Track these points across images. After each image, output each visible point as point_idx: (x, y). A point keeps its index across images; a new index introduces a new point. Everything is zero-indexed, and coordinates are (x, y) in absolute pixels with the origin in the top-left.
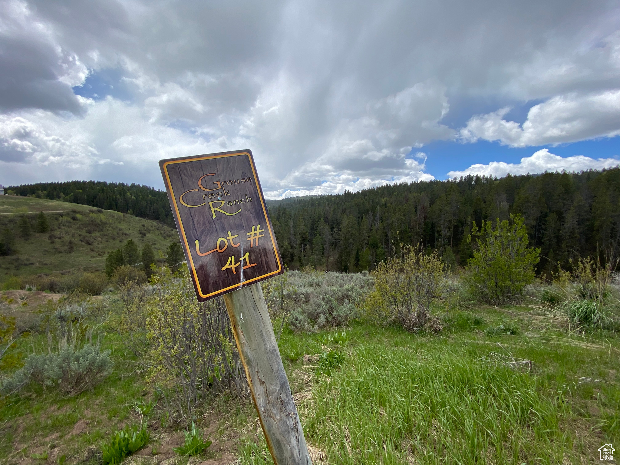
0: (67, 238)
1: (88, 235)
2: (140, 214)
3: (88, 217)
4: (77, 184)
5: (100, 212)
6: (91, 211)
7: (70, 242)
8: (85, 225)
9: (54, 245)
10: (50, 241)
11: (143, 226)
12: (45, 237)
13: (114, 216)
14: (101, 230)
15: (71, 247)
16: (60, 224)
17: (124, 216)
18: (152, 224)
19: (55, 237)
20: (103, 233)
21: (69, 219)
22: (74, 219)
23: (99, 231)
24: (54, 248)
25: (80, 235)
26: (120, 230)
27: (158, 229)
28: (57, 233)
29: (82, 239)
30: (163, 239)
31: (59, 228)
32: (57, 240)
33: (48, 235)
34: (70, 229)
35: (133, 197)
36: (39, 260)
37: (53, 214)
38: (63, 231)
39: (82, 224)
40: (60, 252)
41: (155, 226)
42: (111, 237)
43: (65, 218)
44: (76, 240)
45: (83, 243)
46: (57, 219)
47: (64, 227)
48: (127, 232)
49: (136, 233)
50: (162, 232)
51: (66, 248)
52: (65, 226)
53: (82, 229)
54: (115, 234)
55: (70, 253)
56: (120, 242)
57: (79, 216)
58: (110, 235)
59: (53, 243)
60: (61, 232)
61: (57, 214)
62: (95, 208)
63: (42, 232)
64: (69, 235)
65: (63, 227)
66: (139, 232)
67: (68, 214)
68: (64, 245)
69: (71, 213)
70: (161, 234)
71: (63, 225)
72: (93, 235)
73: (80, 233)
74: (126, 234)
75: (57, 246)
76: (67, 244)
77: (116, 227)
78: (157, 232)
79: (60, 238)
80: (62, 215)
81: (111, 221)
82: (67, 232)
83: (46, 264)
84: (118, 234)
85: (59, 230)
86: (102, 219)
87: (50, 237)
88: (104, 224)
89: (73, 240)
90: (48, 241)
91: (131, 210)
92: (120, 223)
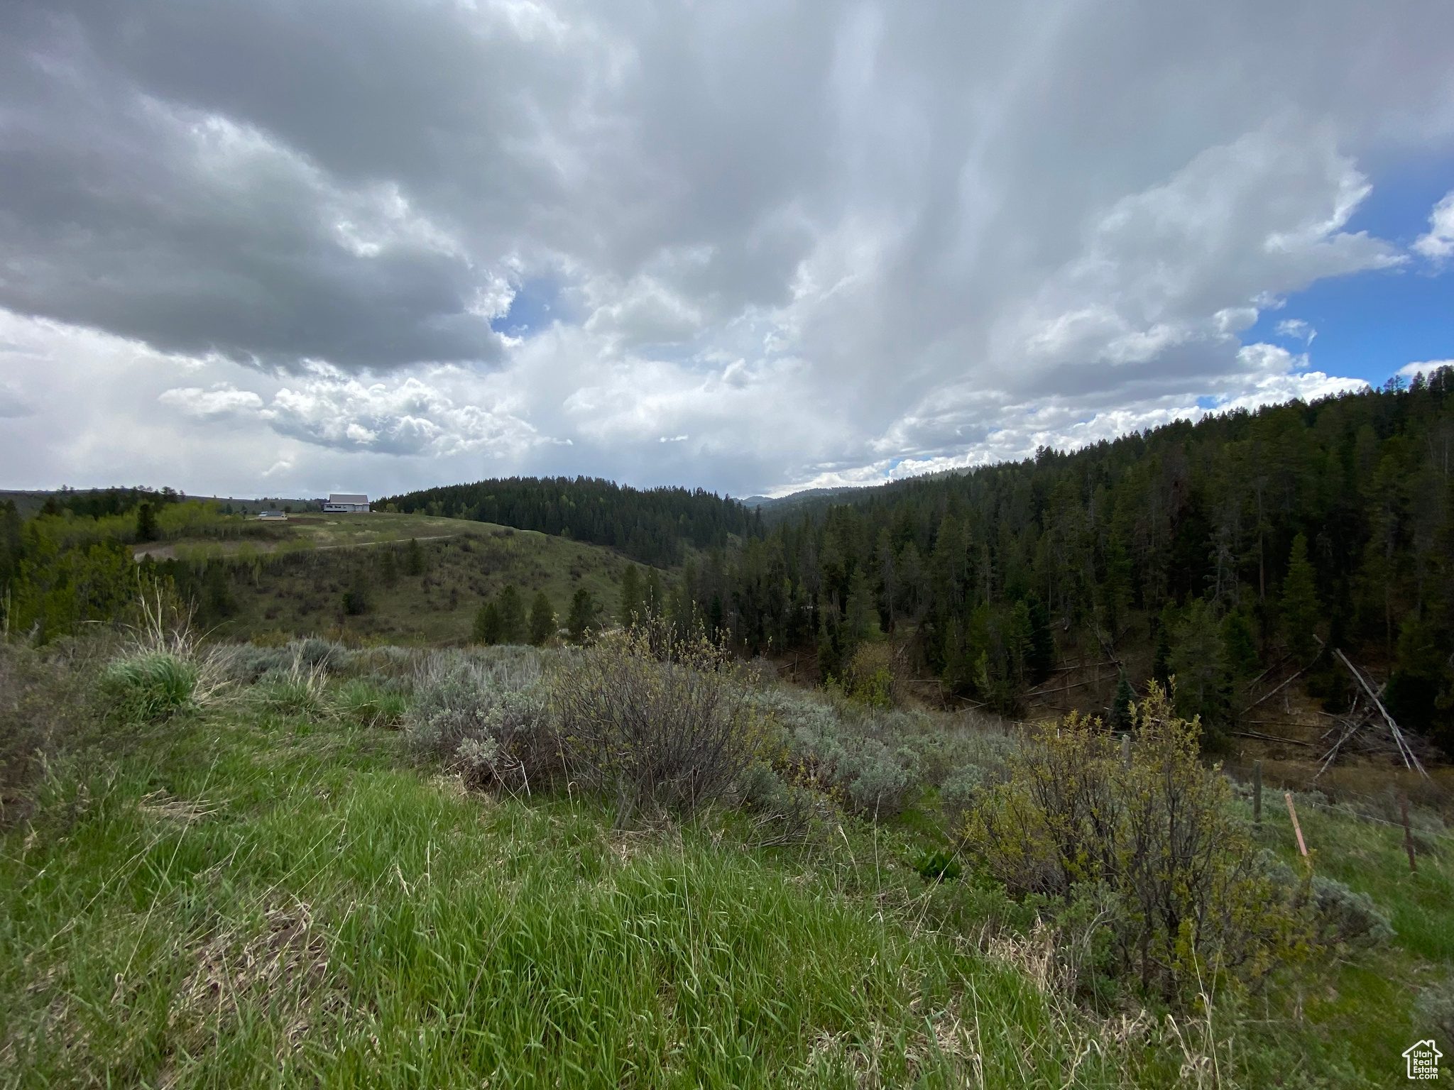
0: (449, 583)
1: (484, 577)
2: (582, 534)
3: (488, 543)
4: (491, 486)
5: (509, 534)
6: (495, 534)
7: (454, 591)
8: (481, 560)
9: (429, 596)
10: (423, 590)
11: (579, 557)
12: (417, 583)
13: (530, 542)
14: (506, 568)
15: (454, 600)
16: (442, 559)
17: (548, 539)
18: (597, 553)
19: (432, 583)
20: (507, 573)
21: (458, 549)
22: (466, 549)
23: (503, 570)
24: (427, 602)
25: (470, 578)
26: (537, 567)
27: (605, 564)
28: (435, 576)
29: (474, 586)
30: (611, 582)
31: (441, 566)
32: (435, 587)
33: (421, 579)
34: (456, 568)
35: (571, 503)
36: (403, 622)
37: (434, 542)
38: (446, 571)
39: (476, 559)
40: (436, 609)
41: (601, 558)
42: (522, 580)
43: (450, 549)
44: (463, 588)
45: (474, 593)
46: (439, 551)
47: (449, 565)
48: (548, 571)
49: (563, 571)
50: (612, 569)
51: (447, 601)
52: (450, 562)
53: (476, 567)
54: (528, 574)
55: (451, 610)
57: (473, 544)
58: (520, 577)
59: (427, 592)
60: (441, 573)
61: (440, 542)
62: (502, 528)
63: (413, 574)
64: (454, 577)
65: (446, 565)
66: (569, 570)
67: (458, 541)
68: (443, 597)
69: (463, 538)
70: (609, 573)
71: (448, 561)
72: (491, 577)
73: (472, 574)
74: (546, 575)
75: (433, 598)
76: (449, 594)
77: (532, 562)
78: (603, 570)
79: (439, 584)
80: (446, 543)
81: (523, 550)
82: (451, 574)
83: (412, 630)
84: (532, 574)
85: (439, 570)
86: (510, 548)
87: (425, 582)
88: (512, 556)
89: (458, 587)
90: (420, 589)
91: (567, 529)
92: (538, 553)
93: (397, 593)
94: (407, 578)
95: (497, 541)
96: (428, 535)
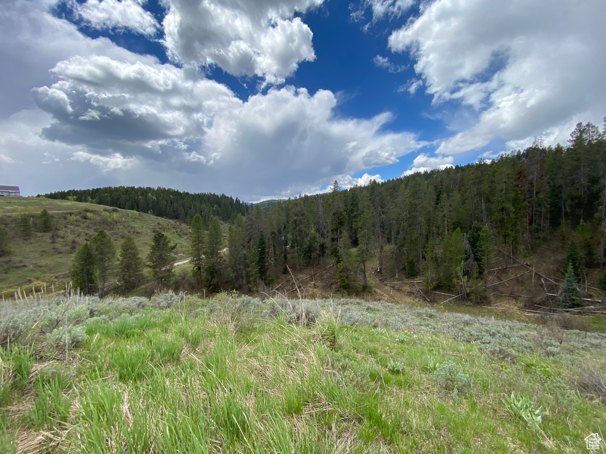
0: (71, 237)
1: (96, 234)
2: (160, 213)
3: (101, 215)
5: (115, 211)
6: (105, 210)
7: (74, 242)
8: (95, 224)
9: (55, 244)
10: (51, 241)
11: (159, 224)
12: (47, 237)
13: (128, 215)
14: (112, 229)
15: (72, 247)
16: (67, 223)
17: (139, 215)
18: (170, 222)
19: (58, 237)
20: (112, 231)
21: (79, 218)
22: (85, 218)
23: (109, 230)
24: (54, 249)
25: (87, 234)
26: (132, 228)
27: (174, 228)
28: (61, 233)
29: (88, 239)
30: (178, 237)
31: (66, 227)
32: (59, 239)
33: (50, 234)
34: (76, 228)
35: (154, 198)
37: (63, 213)
38: (69, 231)
39: (92, 223)
40: (60, 253)
41: (171, 225)
42: (121, 235)
43: (73, 218)
46: (65, 218)
47: (72, 227)
48: (139, 231)
49: (149, 231)
50: (179, 230)
51: (68, 248)
52: (73, 225)
53: (91, 228)
54: (126, 232)
55: (71, 253)
57: (89, 215)
58: (121, 234)
60: (66, 231)
61: (67, 213)
62: (111, 208)
63: (44, 231)
64: (75, 234)
65: (70, 227)
66: (152, 230)
67: (80, 213)
68: (66, 245)
69: (83, 212)
70: (177, 232)
71: (71, 225)
73: (88, 232)
74: (138, 233)
75: (58, 246)
76: (70, 244)
77: (129, 226)
78: (173, 230)
79: (63, 238)
80: (71, 214)
81: (123, 219)
82: (73, 232)
83: (40, 267)
84: (129, 232)
85: (64, 229)
86: (115, 218)
87: (53, 237)
88: (116, 222)
89: (77, 239)
90: (49, 241)
91: (152, 210)
92: (134, 221)
93: (31, 243)
94: (39, 234)
95: (107, 214)
96: (59, 210)
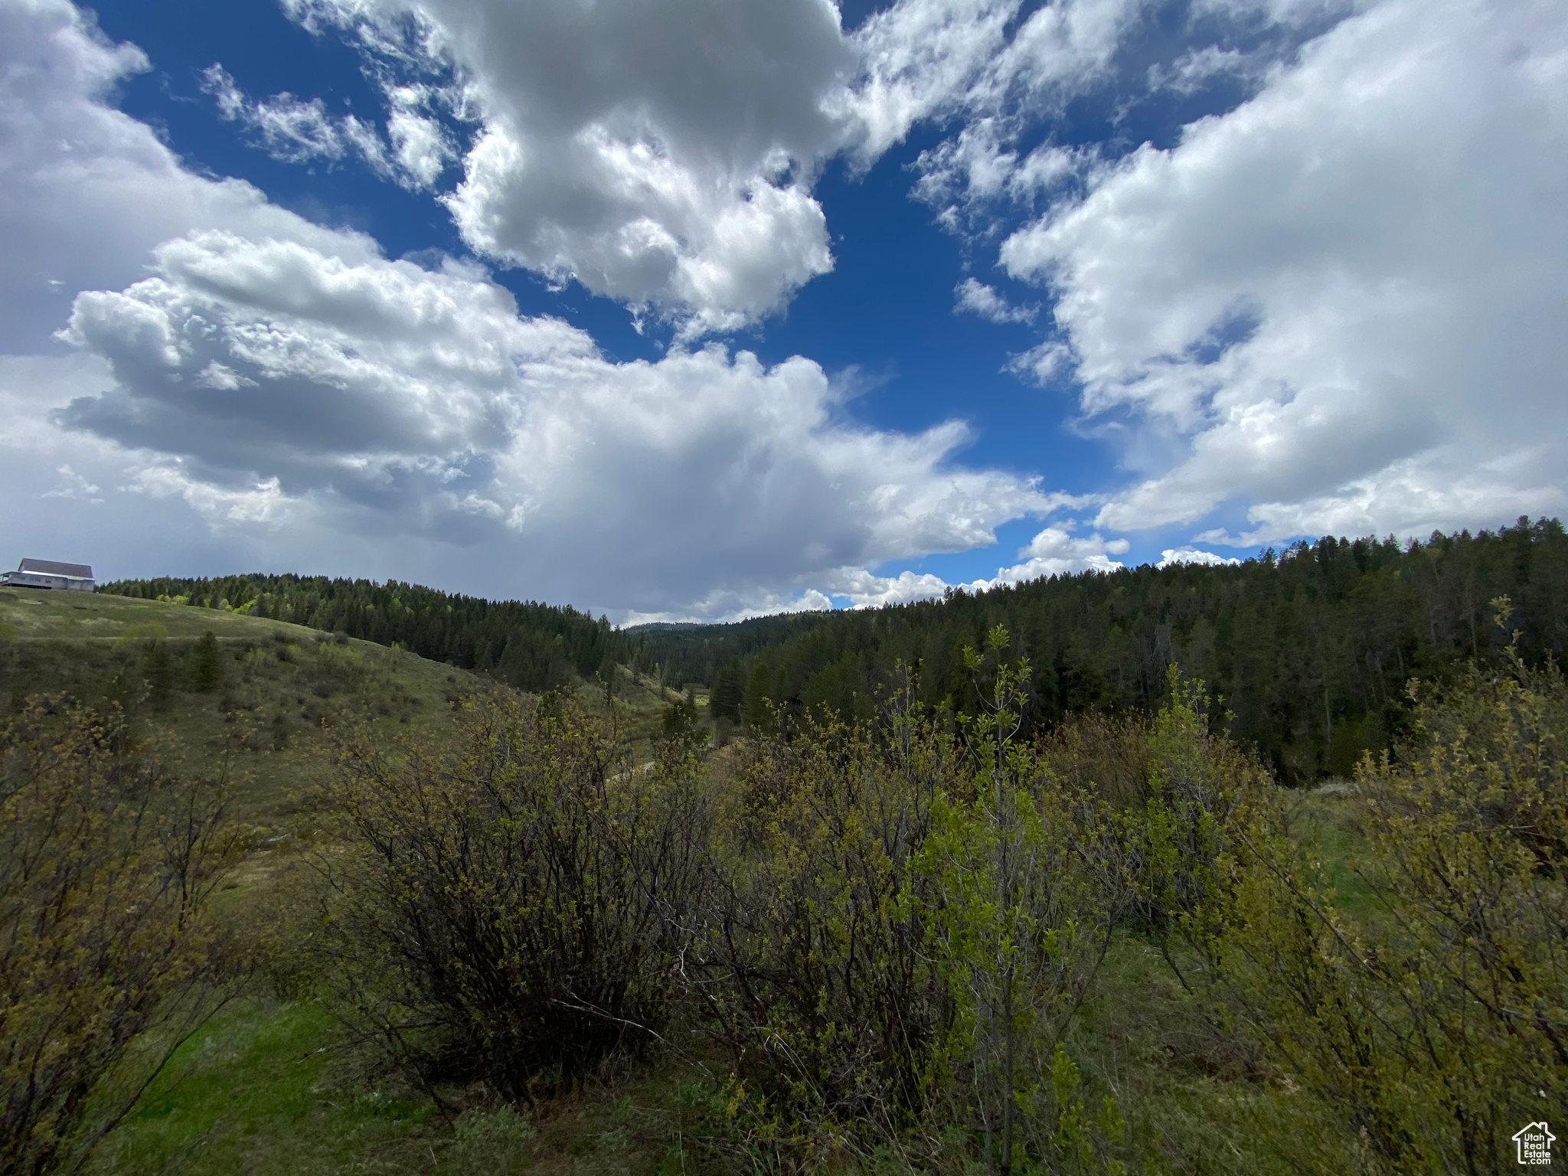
0: (265, 709)
1: (321, 701)
3: (316, 653)
5: (342, 641)
6: (321, 640)
7: (278, 720)
8: (311, 676)
9: (235, 726)
10: (223, 717)
12: (210, 707)
14: (352, 690)
15: (280, 733)
16: (247, 671)
19: (236, 705)
20: (356, 696)
21: (271, 657)
22: (283, 657)
23: (347, 692)
24: (237, 734)
25: (301, 702)
26: (397, 688)
28: (242, 693)
29: (307, 713)
31: (246, 681)
32: (240, 714)
33: (217, 699)
34: (273, 685)
35: (408, 609)
37: (227, 644)
38: (258, 689)
39: (303, 673)
40: (254, 748)
42: (379, 707)
43: (257, 657)
44: (292, 715)
46: (239, 658)
47: (261, 680)
48: (417, 696)
51: (269, 735)
52: (262, 675)
53: (305, 685)
54: (388, 699)
55: (279, 750)
56: (402, 721)
57: (293, 650)
58: (376, 703)
60: (251, 692)
61: (237, 644)
62: (328, 633)
63: (202, 690)
64: (272, 699)
65: (257, 680)
66: (444, 697)
67: (266, 645)
68: (262, 729)
69: (273, 642)
71: (257, 674)
72: (332, 700)
73: (301, 695)
74: (414, 701)
75: (244, 730)
76: (269, 724)
77: (388, 681)
79: (250, 708)
80: (250, 647)
81: (372, 664)
82: (266, 693)
84: (394, 700)
85: (245, 686)
86: (351, 661)
87: (225, 705)
88: (359, 672)
89: (283, 714)
90: (217, 715)
92: (394, 671)
93: (176, 721)
94: (189, 697)
